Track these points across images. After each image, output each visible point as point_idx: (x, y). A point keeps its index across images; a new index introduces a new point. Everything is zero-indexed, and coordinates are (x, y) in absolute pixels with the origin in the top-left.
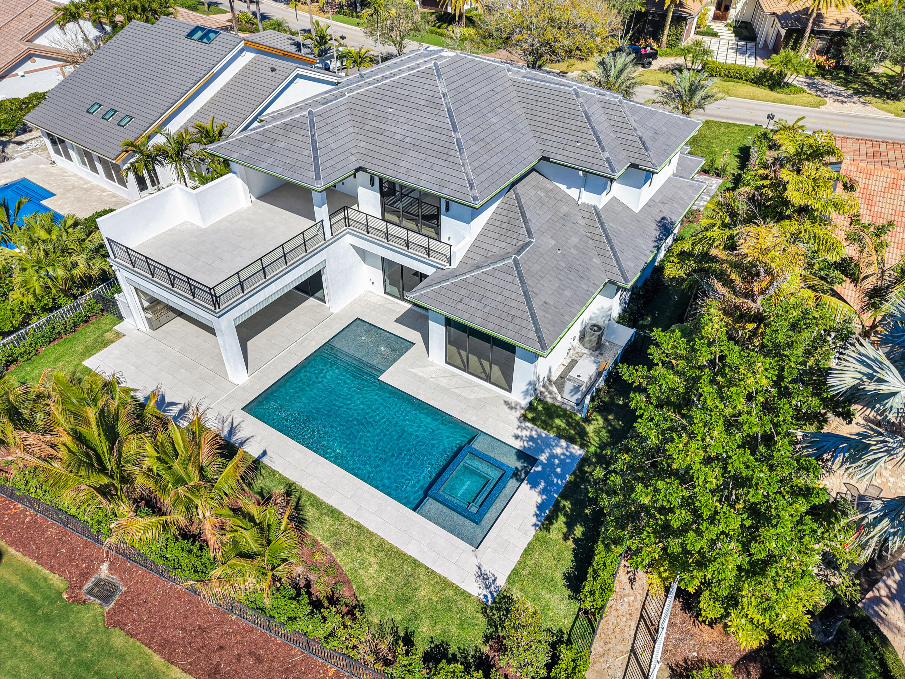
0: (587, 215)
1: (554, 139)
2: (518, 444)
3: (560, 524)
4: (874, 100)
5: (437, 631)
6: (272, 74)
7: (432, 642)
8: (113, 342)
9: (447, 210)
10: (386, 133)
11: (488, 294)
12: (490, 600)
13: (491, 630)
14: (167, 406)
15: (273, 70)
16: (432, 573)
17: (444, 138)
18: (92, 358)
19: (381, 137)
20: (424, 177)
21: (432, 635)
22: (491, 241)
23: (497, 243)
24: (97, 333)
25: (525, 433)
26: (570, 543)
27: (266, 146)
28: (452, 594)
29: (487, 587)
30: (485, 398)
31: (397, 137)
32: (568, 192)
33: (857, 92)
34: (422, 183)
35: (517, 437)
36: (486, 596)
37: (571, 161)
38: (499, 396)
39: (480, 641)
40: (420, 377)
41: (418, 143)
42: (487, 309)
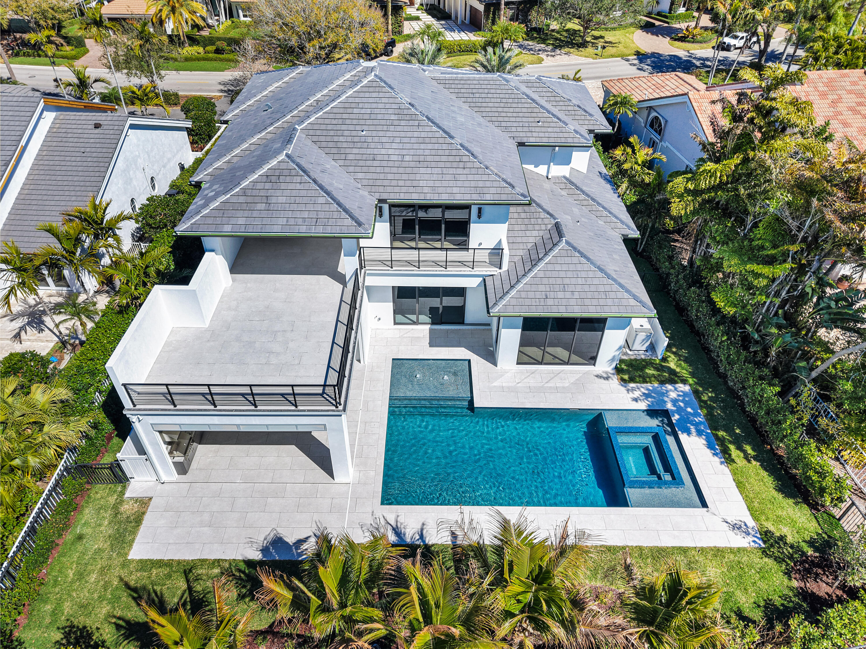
0: (563, 186)
1: (515, 124)
2: (643, 405)
3: (734, 452)
4: (572, 50)
5: (753, 597)
6: (97, 131)
7: (759, 606)
8: (144, 513)
9: (479, 217)
10: (379, 157)
11: (567, 281)
12: (760, 542)
13: (784, 567)
14: (297, 548)
15: (97, 126)
16: (702, 550)
17: (445, 147)
18: (135, 546)
19: (376, 163)
20: (455, 190)
21: (752, 600)
22: (521, 234)
23: (528, 233)
24: (108, 514)
25: (637, 394)
26: (754, 462)
27: (260, 206)
28: (732, 557)
29: (748, 534)
30: (577, 380)
31: (394, 158)
32: (536, 170)
33: (556, 47)
34: (458, 197)
35: (636, 400)
36: (754, 541)
37: (545, 140)
38: (587, 373)
39: (786, 581)
40: (508, 388)
41: (422, 158)
42: (576, 295)
